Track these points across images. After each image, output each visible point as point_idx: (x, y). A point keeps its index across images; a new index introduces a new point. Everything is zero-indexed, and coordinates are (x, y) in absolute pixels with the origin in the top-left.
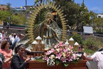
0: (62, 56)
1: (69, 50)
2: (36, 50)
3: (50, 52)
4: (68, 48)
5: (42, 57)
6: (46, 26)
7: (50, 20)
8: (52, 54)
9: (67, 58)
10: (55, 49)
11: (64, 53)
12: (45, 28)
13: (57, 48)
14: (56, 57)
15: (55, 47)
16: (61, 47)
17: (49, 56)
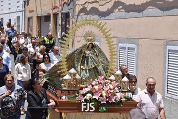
0: (101, 96)
1: (112, 87)
2: (69, 87)
3: (87, 90)
4: (110, 85)
5: (76, 96)
6: (84, 53)
7: (91, 44)
8: (88, 92)
9: (107, 97)
10: (93, 86)
11: (104, 92)
12: (83, 55)
13: (96, 85)
14: (94, 97)
15: (93, 83)
16: (101, 83)
17: (84, 95)
